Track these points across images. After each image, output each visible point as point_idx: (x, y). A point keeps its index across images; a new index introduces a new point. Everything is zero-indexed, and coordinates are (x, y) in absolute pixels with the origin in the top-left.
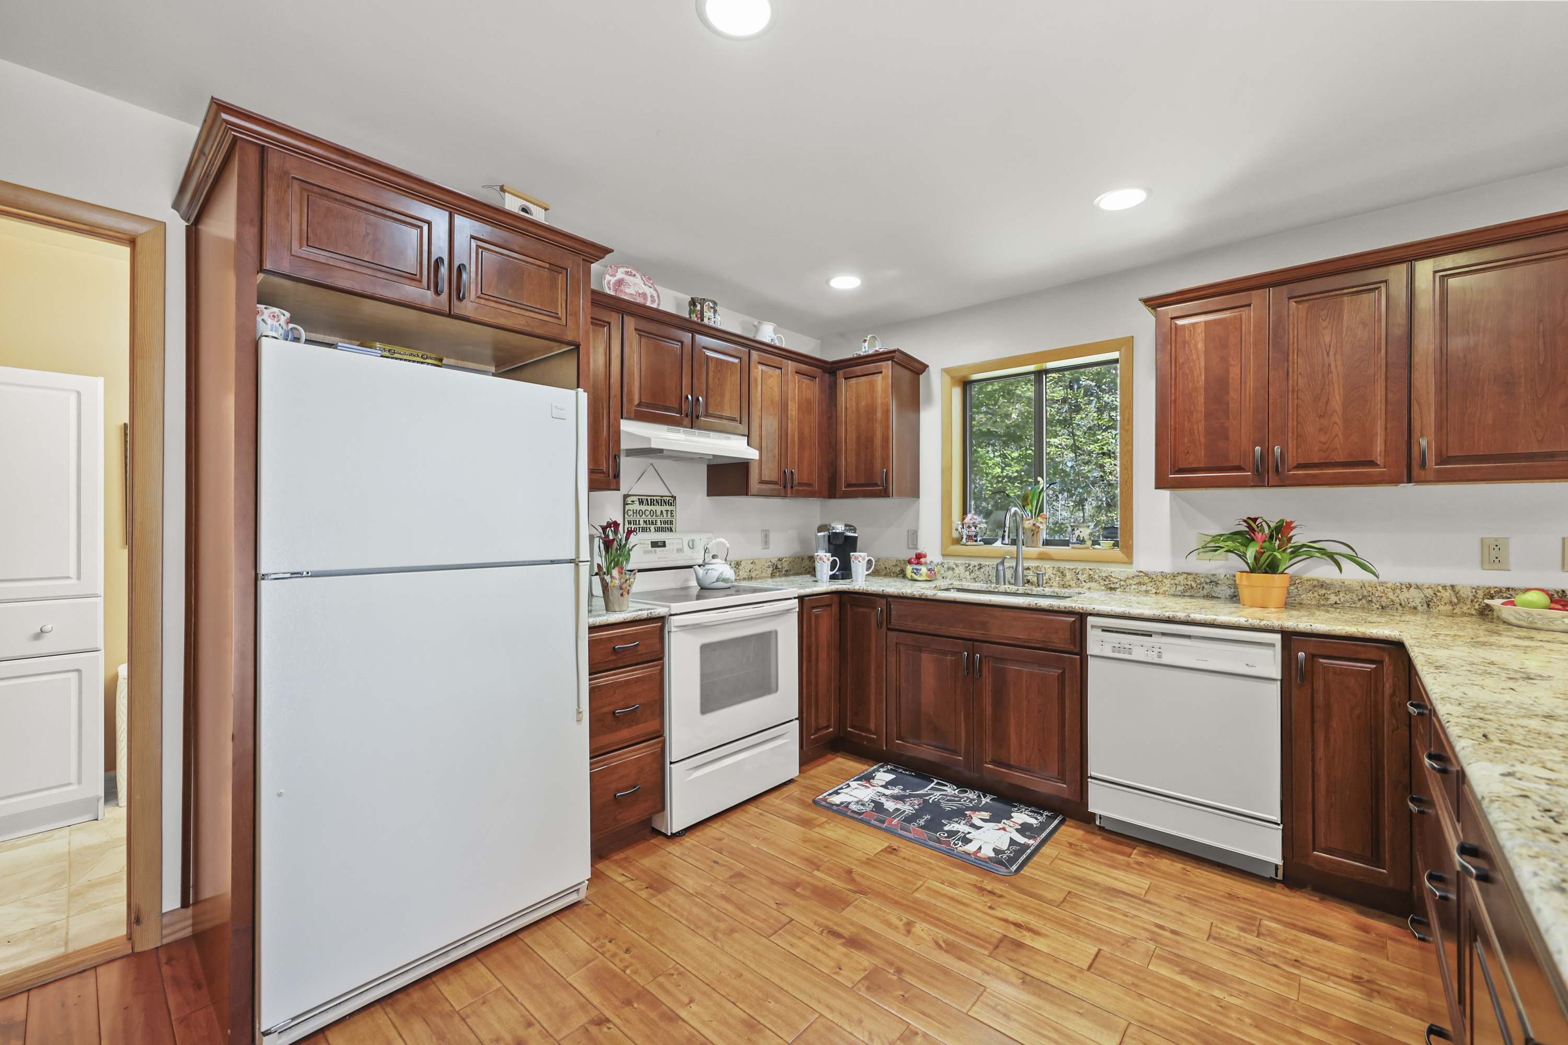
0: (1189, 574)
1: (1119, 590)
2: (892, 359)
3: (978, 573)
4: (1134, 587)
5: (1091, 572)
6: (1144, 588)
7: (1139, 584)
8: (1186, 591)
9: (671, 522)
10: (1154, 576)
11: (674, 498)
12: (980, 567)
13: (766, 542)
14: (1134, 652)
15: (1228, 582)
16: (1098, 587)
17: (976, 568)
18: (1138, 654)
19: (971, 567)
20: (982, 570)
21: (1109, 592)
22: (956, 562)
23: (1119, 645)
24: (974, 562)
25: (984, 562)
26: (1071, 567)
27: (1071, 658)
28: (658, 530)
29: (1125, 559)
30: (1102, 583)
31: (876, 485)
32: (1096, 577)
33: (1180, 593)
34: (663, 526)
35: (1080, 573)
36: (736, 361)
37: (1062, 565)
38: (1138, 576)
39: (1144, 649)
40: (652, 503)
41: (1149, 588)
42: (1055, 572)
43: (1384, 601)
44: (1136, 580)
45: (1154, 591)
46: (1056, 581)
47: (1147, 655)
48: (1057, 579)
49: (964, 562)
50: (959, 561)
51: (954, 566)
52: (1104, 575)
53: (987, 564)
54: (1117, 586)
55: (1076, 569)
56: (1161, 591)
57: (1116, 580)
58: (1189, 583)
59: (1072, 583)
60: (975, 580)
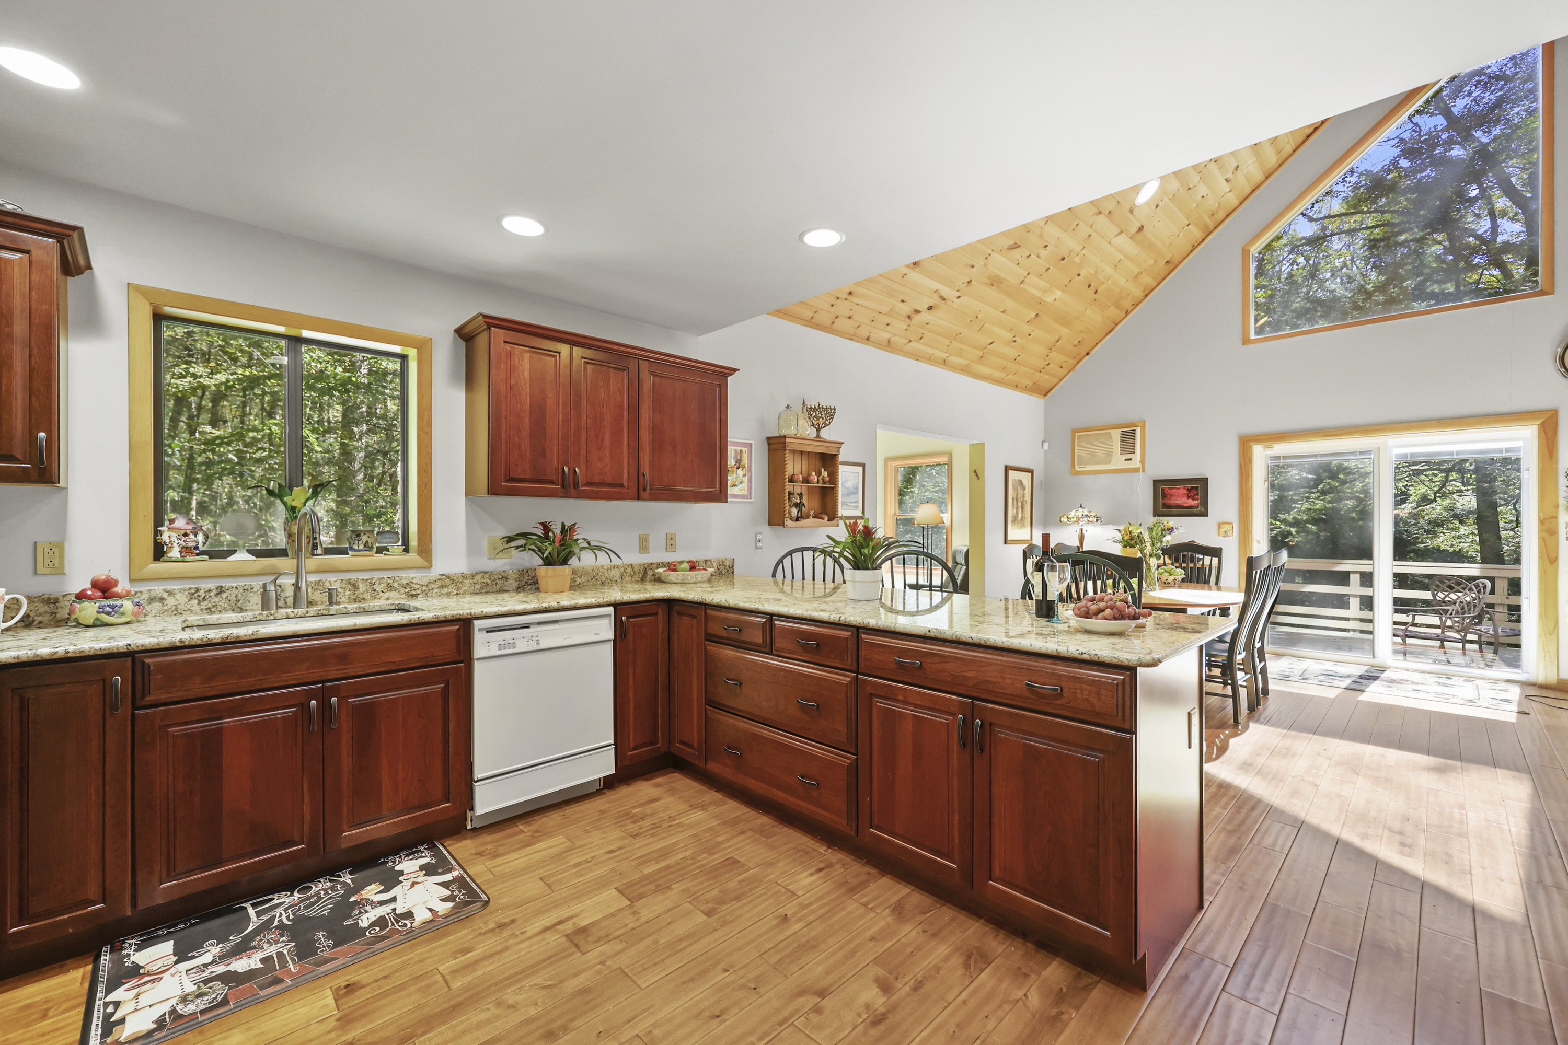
0: (485, 573)
1: (421, 596)
2: (59, 237)
3: (217, 600)
4: (436, 590)
5: (389, 581)
6: (446, 590)
7: (442, 587)
8: (482, 588)
10: (455, 578)
12: (220, 591)
14: (517, 645)
15: (515, 576)
16: (398, 596)
17: (212, 594)
18: (521, 646)
19: (202, 593)
20: (224, 595)
21: (410, 598)
22: (169, 588)
23: (504, 642)
24: (212, 585)
25: (226, 583)
26: (364, 578)
27: (456, 667)
29: (425, 564)
30: (402, 590)
32: (396, 585)
33: (477, 591)
35: (377, 582)
37: (353, 576)
38: (440, 579)
39: (526, 640)
41: (450, 590)
42: (343, 585)
43: (603, 578)
44: (439, 584)
45: (455, 592)
46: (344, 596)
47: (528, 645)
48: (347, 593)
49: (188, 586)
50: (175, 586)
51: (165, 595)
52: (405, 582)
53: (235, 585)
54: (419, 592)
55: (372, 579)
56: (462, 591)
57: (417, 587)
58: (485, 581)
59: (369, 596)
60: (213, 609)
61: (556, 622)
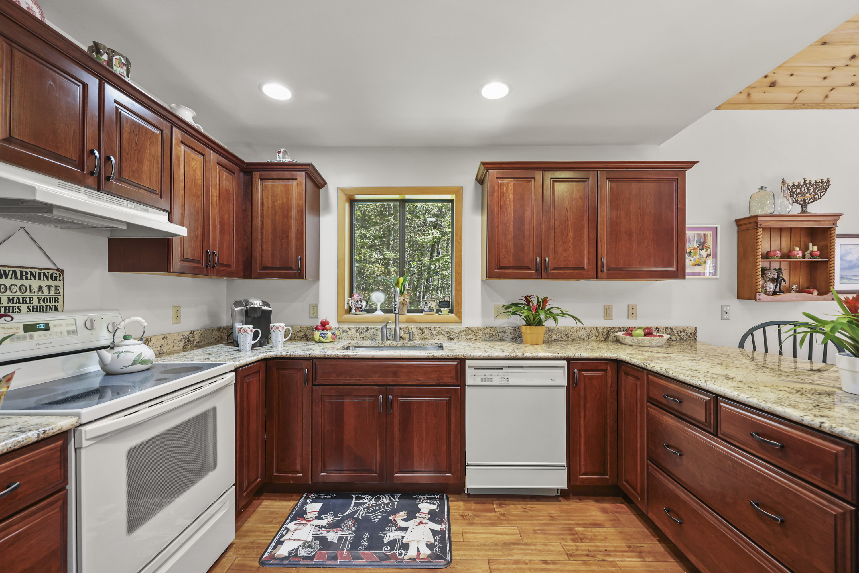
0: (492, 328)
1: (455, 339)
2: (305, 170)
3: (366, 334)
4: (463, 337)
5: (439, 329)
6: (469, 337)
7: (467, 335)
8: (490, 337)
9: (56, 300)
10: (474, 330)
11: (62, 271)
12: (367, 329)
13: (177, 318)
14: (493, 380)
15: (510, 331)
16: (444, 338)
17: (364, 330)
18: (496, 381)
19: (360, 330)
20: (369, 332)
21: (450, 340)
22: (349, 326)
23: (485, 377)
24: (364, 326)
25: (370, 326)
26: (427, 327)
27: (455, 389)
28: (33, 310)
29: (458, 320)
30: (446, 335)
31: (291, 268)
32: (442, 332)
33: (487, 339)
34: (42, 304)
35: (433, 330)
36: (157, 132)
37: (422, 325)
38: (466, 330)
39: (500, 377)
40: (23, 276)
41: (471, 337)
42: (418, 330)
44: (465, 333)
45: (474, 339)
46: (418, 336)
47: (501, 381)
48: (419, 334)
49: (356, 326)
50: (352, 326)
51: (348, 330)
52: (447, 330)
53: (373, 327)
54: (454, 337)
55: (431, 328)
56: (478, 338)
57: (453, 334)
58: (492, 333)
59: (428, 337)
60: (365, 338)
61: (522, 367)
